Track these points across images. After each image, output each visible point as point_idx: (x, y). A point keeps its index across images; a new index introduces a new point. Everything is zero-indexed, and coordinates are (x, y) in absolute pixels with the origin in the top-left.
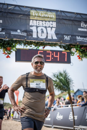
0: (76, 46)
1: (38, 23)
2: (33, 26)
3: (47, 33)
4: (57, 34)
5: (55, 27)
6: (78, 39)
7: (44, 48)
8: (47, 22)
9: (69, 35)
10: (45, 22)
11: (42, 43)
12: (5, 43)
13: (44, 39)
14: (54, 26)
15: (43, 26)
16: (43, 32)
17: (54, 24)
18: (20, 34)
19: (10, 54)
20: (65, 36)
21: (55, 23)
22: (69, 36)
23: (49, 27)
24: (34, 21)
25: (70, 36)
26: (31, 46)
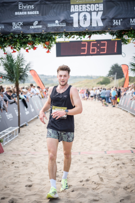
0: (130, 32)
1: (80, 8)
2: (75, 12)
3: (91, 20)
4: (103, 20)
5: (102, 9)
6: (132, 23)
7: (90, 37)
8: (92, 5)
9: (120, 19)
10: (89, 5)
11: (84, 32)
12: (43, 37)
13: (86, 28)
14: (100, 10)
15: (87, 11)
16: (85, 19)
17: (101, 7)
18: (58, 25)
19: (50, 48)
20: (114, 20)
21: (102, 4)
22: (120, 21)
23: (94, 11)
24: (76, 6)
25: (122, 20)
26: (74, 37)
